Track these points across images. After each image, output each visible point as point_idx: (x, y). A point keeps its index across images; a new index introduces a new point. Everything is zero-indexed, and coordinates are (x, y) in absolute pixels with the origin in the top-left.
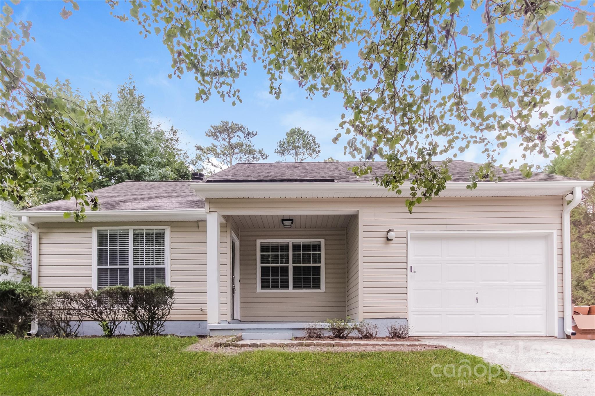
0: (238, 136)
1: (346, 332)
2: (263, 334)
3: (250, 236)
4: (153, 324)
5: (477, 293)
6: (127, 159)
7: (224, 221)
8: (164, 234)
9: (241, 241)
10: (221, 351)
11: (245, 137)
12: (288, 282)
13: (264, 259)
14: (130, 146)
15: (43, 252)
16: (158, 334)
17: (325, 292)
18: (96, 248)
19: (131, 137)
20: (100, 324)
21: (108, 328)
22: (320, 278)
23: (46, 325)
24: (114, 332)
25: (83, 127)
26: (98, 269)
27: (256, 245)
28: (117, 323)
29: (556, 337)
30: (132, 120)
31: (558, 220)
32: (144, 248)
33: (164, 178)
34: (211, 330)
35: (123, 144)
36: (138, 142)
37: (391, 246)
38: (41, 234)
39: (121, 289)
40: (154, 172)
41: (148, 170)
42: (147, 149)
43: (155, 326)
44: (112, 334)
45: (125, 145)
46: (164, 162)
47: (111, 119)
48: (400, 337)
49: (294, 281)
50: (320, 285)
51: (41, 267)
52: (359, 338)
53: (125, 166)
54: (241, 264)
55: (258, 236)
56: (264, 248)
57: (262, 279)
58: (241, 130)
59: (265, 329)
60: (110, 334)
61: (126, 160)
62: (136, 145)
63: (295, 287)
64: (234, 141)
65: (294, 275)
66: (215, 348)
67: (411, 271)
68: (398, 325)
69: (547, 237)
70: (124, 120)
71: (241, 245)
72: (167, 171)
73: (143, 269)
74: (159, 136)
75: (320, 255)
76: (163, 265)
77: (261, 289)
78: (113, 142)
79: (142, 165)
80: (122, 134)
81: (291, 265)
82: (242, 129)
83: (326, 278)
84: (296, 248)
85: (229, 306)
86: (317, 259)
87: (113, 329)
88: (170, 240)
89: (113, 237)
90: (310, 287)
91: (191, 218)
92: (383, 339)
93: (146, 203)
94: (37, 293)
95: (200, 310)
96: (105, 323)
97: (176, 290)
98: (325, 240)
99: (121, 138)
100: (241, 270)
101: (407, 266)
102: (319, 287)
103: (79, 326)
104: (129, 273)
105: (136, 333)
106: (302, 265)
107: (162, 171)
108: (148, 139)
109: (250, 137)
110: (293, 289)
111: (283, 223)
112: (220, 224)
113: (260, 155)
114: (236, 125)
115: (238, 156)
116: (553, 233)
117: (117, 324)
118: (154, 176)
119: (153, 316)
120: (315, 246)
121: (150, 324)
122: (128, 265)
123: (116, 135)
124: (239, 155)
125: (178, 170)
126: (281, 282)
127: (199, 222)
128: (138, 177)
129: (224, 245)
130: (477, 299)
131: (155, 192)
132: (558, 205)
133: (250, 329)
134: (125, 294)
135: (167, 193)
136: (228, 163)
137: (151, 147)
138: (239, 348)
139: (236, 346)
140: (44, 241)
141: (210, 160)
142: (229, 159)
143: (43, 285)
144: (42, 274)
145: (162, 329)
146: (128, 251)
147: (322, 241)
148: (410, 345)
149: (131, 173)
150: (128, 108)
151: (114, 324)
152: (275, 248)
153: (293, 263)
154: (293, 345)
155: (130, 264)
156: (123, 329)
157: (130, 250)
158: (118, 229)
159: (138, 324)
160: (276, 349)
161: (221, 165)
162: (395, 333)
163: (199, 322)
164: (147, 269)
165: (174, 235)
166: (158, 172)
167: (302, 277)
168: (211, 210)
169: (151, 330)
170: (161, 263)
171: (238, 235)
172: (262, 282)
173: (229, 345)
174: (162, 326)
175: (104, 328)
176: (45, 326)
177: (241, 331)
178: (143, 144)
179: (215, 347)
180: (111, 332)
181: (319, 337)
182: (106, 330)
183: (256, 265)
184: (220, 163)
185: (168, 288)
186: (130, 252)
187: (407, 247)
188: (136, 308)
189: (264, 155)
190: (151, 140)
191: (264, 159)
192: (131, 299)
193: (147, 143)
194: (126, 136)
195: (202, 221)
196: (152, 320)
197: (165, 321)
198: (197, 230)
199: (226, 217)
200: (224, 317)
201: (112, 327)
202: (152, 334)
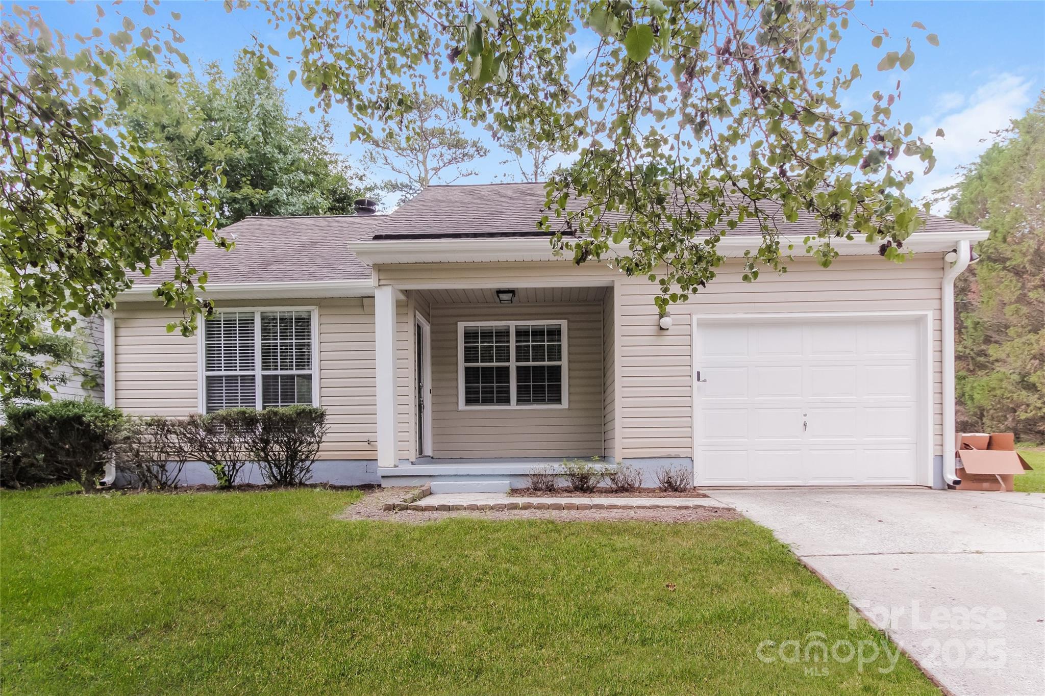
0: (436, 116)
1: (591, 482)
2: (464, 485)
3: (448, 316)
4: (293, 467)
5: (805, 415)
6: (250, 178)
7: (402, 297)
8: (309, 319)
9: (432, 325)
10: (395, 518)
11: (448, 117)
12: (508, 392)
13: (470, 355)
14: (254, 155)
15: (121, 349)
16: (301, 484)
17: (569, 409)
18: (204, 342)
19: (256, 141)
20: (211, 469)
21: (225, 475)
22: (560, 385)
23: (129, 469)
24: (234, 481)
25: (176, 126)
26: (207, 377)
27: (456, 331)
28: (238, 465)
29: (930, 488)
30: (257, 111)
31: (935, 294)
32: (279, 341)
33: (311, 210)
34: (383, 477)
35: (242, 154)
36: (268, 149)
37: (667, 340)
38: (118, 320)
39: (244, 413)
40: (295, 199)
41: (285, 196)
42: (283, 160)
43: (297, 472)
44: (230, 483)
45: (246, 155)
46: (309, 180)
47: (222, 111)
48: (676, 490)
49: (518, 391)
50: (560, 396)
51: (118, 374)
52: (612, 492)
53: (247, 190)
54: (432, 364)
55: (461, 316)
56: (470, 335)
57: (467, 388)
58: (441, 105)
59: (468, 475)
60: (227, 484)
61: (248, 180)
62: (265, 154)
63: (520, 401)
64: (430, 124)
65: (518, 381)
66: (385, 513)
67: (699, 380)
68: (675, 469)
69: (919, 321)
70: (244, 110)
71: (432, 332)
72: (315, 197)
73: (276, 377)
74: (301, 135)
75: (560, 346)
76: (309, 369)
77: (466, 405)
78: (227, 151)
79: (276, 189)
80: (241, 135)
81: (513, 364)
82: (444, 104)
83: (569, 386)
84: (521, 334)
85: (412, 436)
86: (555, 353)
87: (231, 476)
88: (319, 329)
89: (229, 323)
90: (544, 400)
91: (351, 294)
92: (650, 492)
93: (281, 266)
94: (116, 420)
95: (367, 443)
96: (219, 468)
97: (329, 410)
98: (569, 322)
99: (241, 143)
100: (432, 372)
101: (691, 371)
102: (558, 400)
103: (180, 470)
104: (254, 383)
105: (268, 482)
106: (531, 363)
107: (308, 198)
108: (283, 143)
109: (457, 117)
110: (517, 404)
111: (498, 296)
112: (397, 301)
113: (475, 149)
114: (432, 96)
115: (437, 151)
116: (926, 315)
117: (237, 468)
118: (294, 205)
119: (293, 456)
120: (552, 331)
121: (288, 468)
122: (253, 370)
123: (231, 137)
124: (439, 149)
125: (334, 192)
126: (498, 392)
127: (365, 300)
128: (269, 209)
129: (404, 336)
130: (805, 425)
131: (294, 241)
132: (935, 269)
133: (444, 476)
134: (250, 421)
135: (313, 244)
136: (421, 165)
137: (290, 157)
138: (420, 513)
139: (417, 509)
140: (122, 332)
141: (389, 161)
142: (421, 158)
143: (122, 403)
144: (122, 385)
145: (308, 475)
146: (253, 346)
147: (564, 324)
148: (680, 508)
149: (256, 202)
150: (250, 89)
151: (234, 465)
152: (487, 335)
153: (517, 360)
154: (502, 508)
155: (256, 368)
156: (247, 476)
157: (256, 345)
158: (237, 312)
159: (271, 468)
160: (476, 515)
161: (408, 169)
162: (669, 483)
163: (365, 462)
164: (282, 376)
165: (325, 320)
166: (300, 201)
167: (531, 384)
168: (382, 282)
169: (291, 478)
170: (304, 365)
171: (427, 316)
172: (467, 393)
173: (406, 508)
174: (308, 471)
175: (218, 474)
176: (127, 471)
177: (431, 479)
178: (276, 151)
179: (384, 510)
180: (229, 481)
181: (551, 490)
182: (222, 479)
183: (457, 364)
184: (406, 165)
185: (315, 411)
186: (256, 348)
187: (691, 340)
188: (267, 442)
189: (481, 150)
190: (289, 143)
191: (481, 156)
192: (260, 428)
193: (282, 150)
194: (248, 139)
195: (369, 297)
196: (292, 463)
197: (313, 461)
198: (359, 311)
199: (406, 292)
200: (405, 454)
201: (231, 473)
202: (291, 484)
